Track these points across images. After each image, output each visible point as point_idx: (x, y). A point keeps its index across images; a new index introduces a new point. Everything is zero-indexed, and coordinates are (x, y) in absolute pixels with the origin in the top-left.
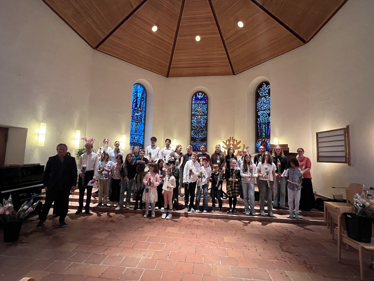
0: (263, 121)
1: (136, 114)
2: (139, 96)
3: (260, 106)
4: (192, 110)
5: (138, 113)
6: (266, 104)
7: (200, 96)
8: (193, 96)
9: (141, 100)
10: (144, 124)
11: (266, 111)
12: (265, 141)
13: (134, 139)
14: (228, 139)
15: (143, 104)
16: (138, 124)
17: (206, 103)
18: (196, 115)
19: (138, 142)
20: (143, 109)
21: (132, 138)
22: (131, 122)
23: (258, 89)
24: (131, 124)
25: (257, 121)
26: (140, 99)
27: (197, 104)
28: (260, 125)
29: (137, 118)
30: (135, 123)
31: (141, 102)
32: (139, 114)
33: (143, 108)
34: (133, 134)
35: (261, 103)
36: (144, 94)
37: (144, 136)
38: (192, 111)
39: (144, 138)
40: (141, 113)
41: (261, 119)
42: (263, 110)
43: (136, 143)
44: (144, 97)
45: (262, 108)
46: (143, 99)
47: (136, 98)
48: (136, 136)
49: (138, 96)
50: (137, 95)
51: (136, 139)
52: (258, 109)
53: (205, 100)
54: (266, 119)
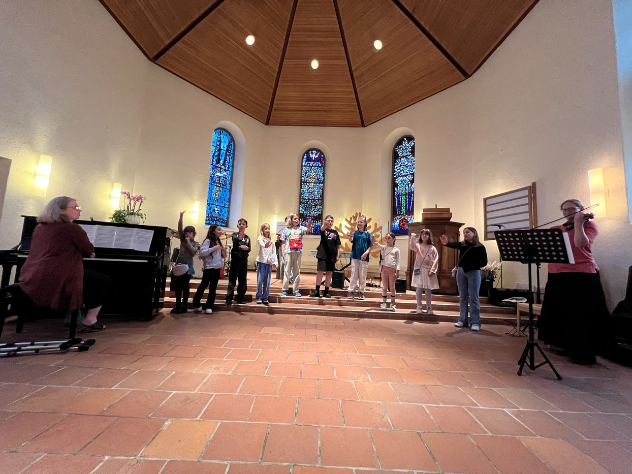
0: (402, 191)
1: (218, 174)
2: (224, 147)
3: (399, 170)
4: (301, 174)
5: (220, 173)
6: (407, 167)
7: (314, 155)
8: (304, 155)
9: (226, 154)
10: (230, 190)
11: (407, 176)
12: (404, 219)
13: (213, 211)
14: (353, 216)
15: (229, 160)
16: (221, 189)
17: (322, 166)
18: (307, 182)
19: (219, 216)
20: (228, 168)
21: (210, 209)
22: (208, 186)
23: (396, 147)
24: (210, 189)
25: (394, 191)
26: (225, 152)
27: (310, 166)
28: (399, 196)
29: (219, 180)
30: (215, 187)
31: (225, 156)
32: (222, 175)
33: (229, 166)
34: (212, 204)
35: (401, 165)
36: (231, 145)
37: (229, 208)
38: (302, 177)
39: (229, 211)
40: (225, 173)
41: (401, 189)
42: (403, 176)
43: (217, 217)
44: (230, 151)
45: (402, 172)
46: (230, 153)
47: (218, 150)
48: (217, 207)
49: (222, 148)
50: (220, 145)
51: (216, 211)
52: (396, 174)
53: (321, 162)
54: (407, 188)
